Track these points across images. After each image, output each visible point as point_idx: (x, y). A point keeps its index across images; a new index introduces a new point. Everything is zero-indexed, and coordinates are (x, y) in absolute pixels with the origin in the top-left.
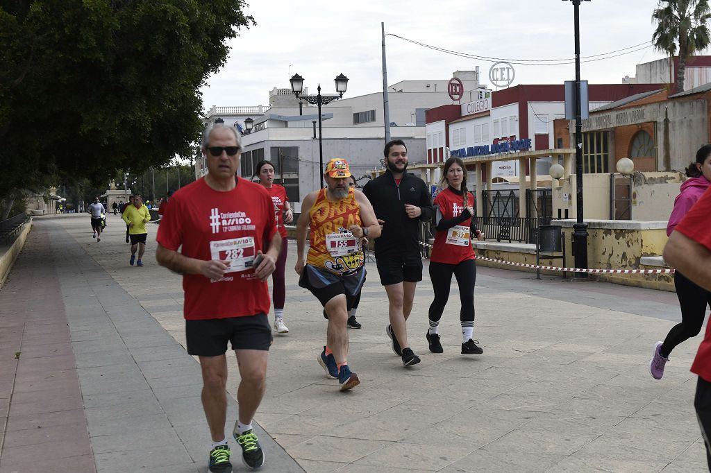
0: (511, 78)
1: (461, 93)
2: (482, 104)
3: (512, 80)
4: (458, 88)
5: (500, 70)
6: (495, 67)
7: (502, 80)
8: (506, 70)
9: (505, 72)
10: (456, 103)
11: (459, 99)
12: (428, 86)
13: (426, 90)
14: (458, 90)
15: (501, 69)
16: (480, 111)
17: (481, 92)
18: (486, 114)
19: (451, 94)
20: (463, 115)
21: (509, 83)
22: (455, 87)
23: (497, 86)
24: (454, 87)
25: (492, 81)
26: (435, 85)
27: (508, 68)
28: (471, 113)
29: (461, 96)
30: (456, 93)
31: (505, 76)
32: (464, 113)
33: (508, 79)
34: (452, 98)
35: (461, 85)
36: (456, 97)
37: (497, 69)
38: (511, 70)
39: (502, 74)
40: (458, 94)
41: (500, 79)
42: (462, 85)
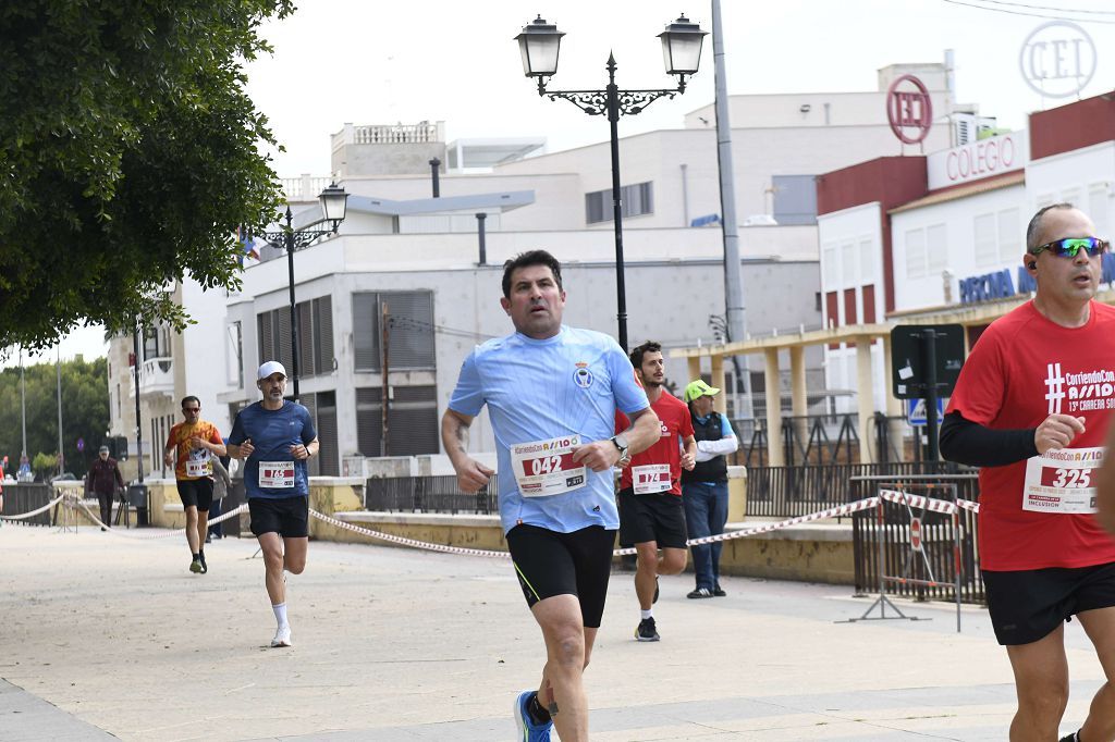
0: (1086, 70)
1: (925, 123)
2: (994, 151)
3: (1090, 78)
4: (916, 105)
5: (1050, 48)
6: (1039, 38)
7: (1058, 76)
8: (1071, 46)
9: (1068, 53)
10: (912, 151)
11: (920, 140)
12: (804, 110)
13: (799, 120)
14: (917, 115)
15: (1056, 43)
16: (988, 173)
17: (964, 124)
18: (1013, 179)
19: (895, 126)
20: (934, 184)
21: (1082, 87)
22: (909, 104)
23: (1044, 94)
24: (904, 104)
25: (1028, 81)
26: (827, 106)
27: (1077, 42)
28: (961, 180)
29: (927, 129)
30: (911, 122)
31: (1068, 65)
32: (937, 179)
33: (1078, 75)
34: (899, 135)
35: (923, 96)
36: (911, 132)
37: (1043, 45)
38: (1085, 47)
39: (1059, 59)
40: (918, 123)
41: (1051, 72)
42: (927, 97)
